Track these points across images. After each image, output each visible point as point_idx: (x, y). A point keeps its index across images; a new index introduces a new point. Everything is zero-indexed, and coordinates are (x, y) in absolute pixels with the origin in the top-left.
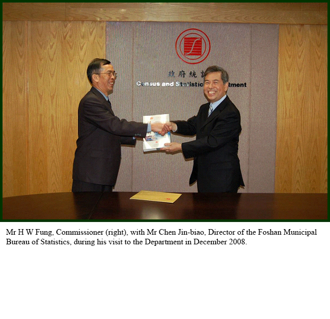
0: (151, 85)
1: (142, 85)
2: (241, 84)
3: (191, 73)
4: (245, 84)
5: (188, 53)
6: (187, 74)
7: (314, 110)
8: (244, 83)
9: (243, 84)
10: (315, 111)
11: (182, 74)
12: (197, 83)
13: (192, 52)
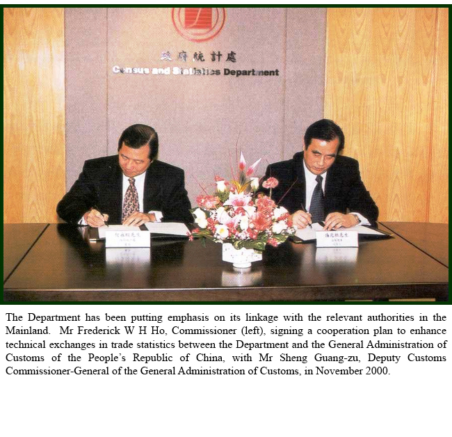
0: (136, 72)
1: (122, 71)
2: (271, 72)
3: (195, 55)
4: (277, 71)
5: (191, 26)
6: (190, 55)
7: (378, 110)
8: (275, 70)
9: (273, 72)
10: (380, 112)
11: (183, 55)
12: (206, 69)
13: (197, 23)
